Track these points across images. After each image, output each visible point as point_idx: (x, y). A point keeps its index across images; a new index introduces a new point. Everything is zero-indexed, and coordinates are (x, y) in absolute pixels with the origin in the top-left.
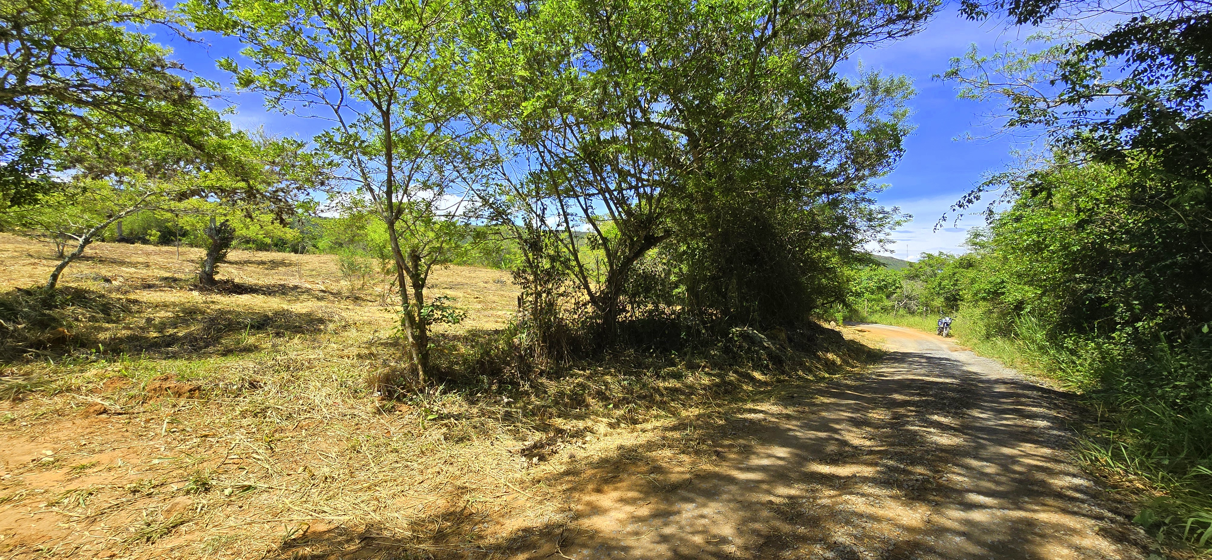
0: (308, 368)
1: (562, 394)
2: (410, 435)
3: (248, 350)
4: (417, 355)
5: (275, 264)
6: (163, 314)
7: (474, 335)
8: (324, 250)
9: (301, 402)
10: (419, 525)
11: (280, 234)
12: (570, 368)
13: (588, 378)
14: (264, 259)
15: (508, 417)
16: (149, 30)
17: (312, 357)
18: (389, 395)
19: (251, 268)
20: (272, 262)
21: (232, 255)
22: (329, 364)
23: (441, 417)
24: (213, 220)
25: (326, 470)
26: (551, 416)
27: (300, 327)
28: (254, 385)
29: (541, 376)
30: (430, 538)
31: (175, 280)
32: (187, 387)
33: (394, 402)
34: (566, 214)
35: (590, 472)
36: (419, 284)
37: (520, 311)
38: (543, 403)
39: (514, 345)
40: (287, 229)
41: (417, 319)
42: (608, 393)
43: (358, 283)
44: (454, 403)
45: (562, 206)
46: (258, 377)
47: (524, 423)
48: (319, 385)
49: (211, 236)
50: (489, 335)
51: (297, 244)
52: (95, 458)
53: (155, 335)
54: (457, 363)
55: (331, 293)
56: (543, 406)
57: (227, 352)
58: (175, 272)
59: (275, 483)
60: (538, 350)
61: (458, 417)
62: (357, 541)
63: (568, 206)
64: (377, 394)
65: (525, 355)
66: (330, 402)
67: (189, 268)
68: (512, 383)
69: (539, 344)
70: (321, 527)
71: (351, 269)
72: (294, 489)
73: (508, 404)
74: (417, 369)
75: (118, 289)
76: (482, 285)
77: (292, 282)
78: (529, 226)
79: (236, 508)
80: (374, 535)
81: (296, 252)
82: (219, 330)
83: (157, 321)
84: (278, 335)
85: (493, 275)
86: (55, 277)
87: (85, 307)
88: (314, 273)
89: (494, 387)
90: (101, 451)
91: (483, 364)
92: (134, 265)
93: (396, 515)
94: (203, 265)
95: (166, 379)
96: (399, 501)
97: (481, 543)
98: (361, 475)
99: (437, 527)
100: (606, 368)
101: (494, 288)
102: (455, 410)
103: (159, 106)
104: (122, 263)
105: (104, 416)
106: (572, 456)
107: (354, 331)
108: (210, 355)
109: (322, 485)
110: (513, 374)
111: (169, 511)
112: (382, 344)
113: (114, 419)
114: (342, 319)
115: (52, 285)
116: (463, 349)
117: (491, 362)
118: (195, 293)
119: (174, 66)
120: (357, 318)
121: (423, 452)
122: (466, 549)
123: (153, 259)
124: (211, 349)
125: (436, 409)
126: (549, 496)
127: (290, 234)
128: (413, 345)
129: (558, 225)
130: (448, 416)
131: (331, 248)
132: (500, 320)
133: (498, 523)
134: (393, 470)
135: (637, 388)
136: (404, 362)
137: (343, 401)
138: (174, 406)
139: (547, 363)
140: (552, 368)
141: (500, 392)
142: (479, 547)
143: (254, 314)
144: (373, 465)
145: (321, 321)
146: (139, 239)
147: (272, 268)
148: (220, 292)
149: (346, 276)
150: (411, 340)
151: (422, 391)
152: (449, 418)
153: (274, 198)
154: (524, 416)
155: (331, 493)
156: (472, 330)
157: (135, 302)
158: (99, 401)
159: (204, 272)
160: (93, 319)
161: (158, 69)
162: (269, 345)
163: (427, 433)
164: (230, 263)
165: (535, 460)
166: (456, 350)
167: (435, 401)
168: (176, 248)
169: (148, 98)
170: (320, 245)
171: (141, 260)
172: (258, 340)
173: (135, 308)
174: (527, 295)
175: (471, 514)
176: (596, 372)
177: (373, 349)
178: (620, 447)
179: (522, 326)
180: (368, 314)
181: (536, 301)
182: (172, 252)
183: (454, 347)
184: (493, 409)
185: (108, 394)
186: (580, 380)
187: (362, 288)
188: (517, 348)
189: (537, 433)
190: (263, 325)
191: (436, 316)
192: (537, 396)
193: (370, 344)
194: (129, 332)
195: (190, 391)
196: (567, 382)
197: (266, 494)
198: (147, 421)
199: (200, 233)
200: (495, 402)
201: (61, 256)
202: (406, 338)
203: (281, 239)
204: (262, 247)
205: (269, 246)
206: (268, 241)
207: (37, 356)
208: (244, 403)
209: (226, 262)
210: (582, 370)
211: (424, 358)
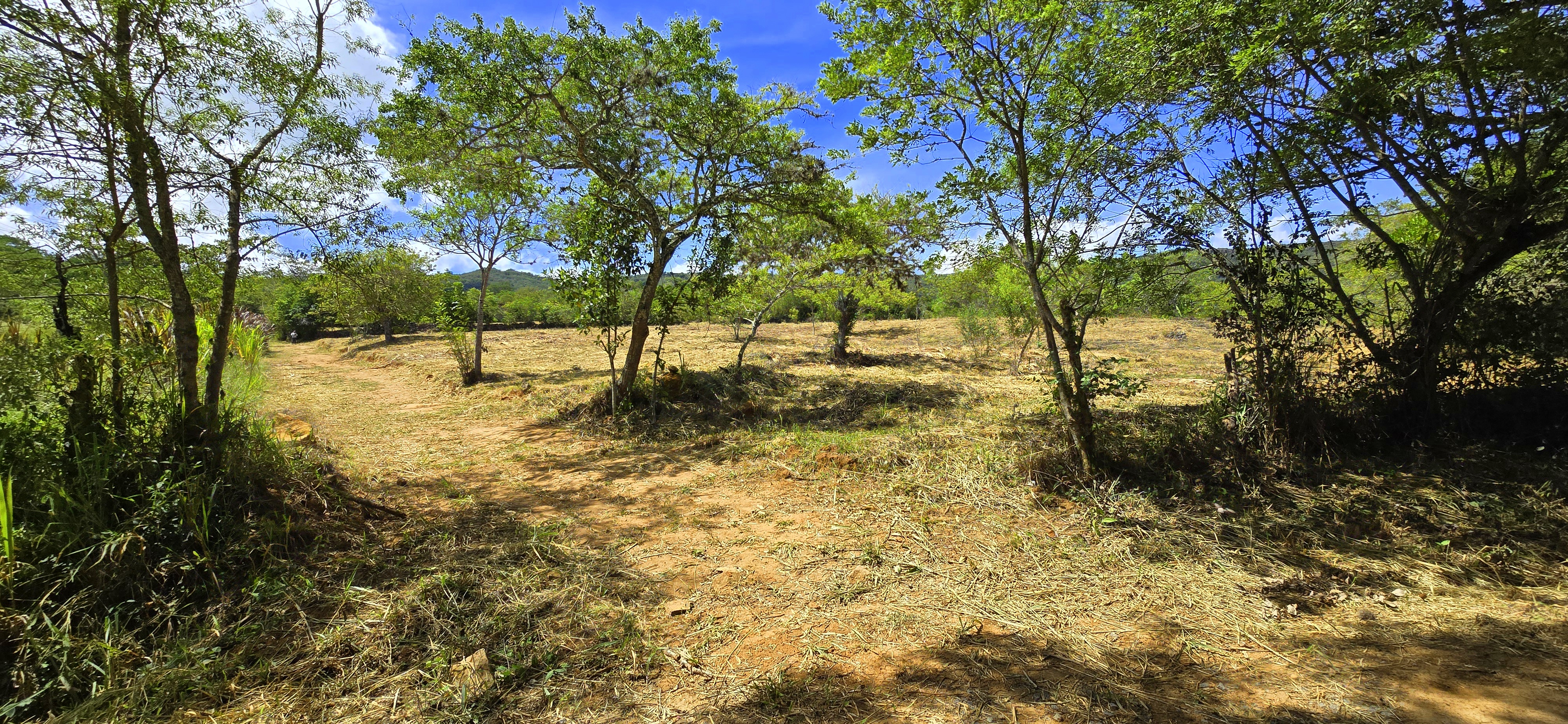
0: (950, 446)
1: (1327, 511)
2: (1081, 540)
3: (889, 424)
4: (1079, 437)
5: (894, 333)
6: (813, 388)
7: (1150, 413)
8: (939, 312)
9: (949, 484)
10: (1116, 658)
11: (896, 299)
12: (1338, 470)
13: (1381, 489)
14: (883, 328)
15: (1228, 535)
16: (788, 118)
17: (953, 434)
18: (1046, 485)
19: (874, 338)
20: (892, 330)
21: (859, 326)
22: (971, 443)
23: (1122, 523)
24: (841, 293)
25: (988, 565)
26: (1309, 544)
27: (931, 400)
28: (902, 462)
29: (1280, 478)
30: (1137, 681)
31: (816, 355)
32: (847, 460)
33: (1053, 496)
34: (1307, 217)
35: (1416, 652)
36: (1075, 344)
37: (1230, 378)
38: (1291, 522)
39: (1225, 429)
40: (905, 294)
41: (1075, 390)
42: (1432, 519)
43: (982, 348)
44: (1136, 505)
45: (1300, 202)
46: (905, 454)
47: (1260, 548)
48: (964, 466)
49: (840, 309)
50: (1175, 413)
51: (913, 308)
52: (791, 517)
53: (811, 407)
54: (1133, 451)
55: (954, 362)
56: (1291, 527)
57: (871, 426)
58: (814, 347)
59: (938, 568)
60: (1268, 438)
61: (1147, 525)
62: (1041, 658)
63: (1309, 202)
64: (1031, 483)
65: (1246, 444)
66: (980, 488)
67: (823, 341)
68: (1227, 484)
69: (1270, 429)
70: (996, 630)
71: (973, 333)
72: (959, 579)
73: (1225, 516)
74: (1079, 455)
75: (778, 365)
76: (1146, 341)
77: (914, 350)
78: (1238, 245)
79: (906, 588)
80: (1059, 656)
81: (912, 317)
82: (859, 404)
83: (810, 395)
84: (911, 409)
85: (1163, 325)
86: (740, 356)
87: (760, 382)
88: (932, 339)
89: (1198, 489)
90: (794, 512)
91: (1174, 454)
92: (783, 342)
93: (1083, 638)
94: (836, 339)
95: (830, 450)
96: (1083, 622)
97: (1218, 709)
98: (1030, 579)
99: (1144, 668)
100: (1420, 475)
101: (1166, 345)
102: (1139, 514)
103: (798, 189)
104: (775, 341)
105: (790, 480)
106: (1366, 616)
107: (988, 405)
108: (857, 428)
109: (987, 581)
110: (1228, 473)
111: (852, 577)
112: (1028, 422)
113: (797, 483)
114: (974, 391)
115: (739, 363)
116: (1138, 432)
117: (1189, 452)
118: (833, 367)
119: (807, 145)
120: (988, 390)
121: (1103, 564)
122: (1194, 711)
123: (798, 335)
124: (856, 422)
125: (1112, 510)
126: (1331, 671)
127: (906, 298)
128: (1072, 424)
129: (1295, 236)
130: (1132, 522)
131: (946, 309)
132: (1186, 391)
133: (1242, 689)
134: (1068, 580)
135: (1508, 516)
136: (1062, 445)
137: (993, 487)
138: (838, 476)
139: (1289, 458)
140: (1300, 468)
141: (1208, 497)
142: (1216, 714)
143: (886, 386)
144: (1041, 569)
145: (951, 394)
146: (784, 318)
147: (892, 337)
148: (852, 365)
149: (968, 341)
150: (1069, 417)
151: (1089, 484)
152: (1134, 525)
153: (892, 262)
154: (1257, 537)
155: (999, 593)
156: (1146, 406)
157: (792, 376)
158: (784, 465)
159: (837, 345)
160: (767, 393)
161: (795, 153)
162: (905, 419)
163: (1104, 540)
164: (856, 334)
165: (1291, 608)
166: (1127, 433)
167: (1108, 500)
168: (811, 324)
169: (789, 183)
170: (934, 307)
171: (788, 337)
172: (895, 413)
173: (793, 382)
174: (1243, 351)
175: (1193, 664)
176: (1398, 481)
177: (1020, 429)
178: (1484, 621)
179: (1236, 400)
180: (999, 385)
181: (1260, 362)
182: (809, 328)
183: (1124, 429)
184: (1200, 520)
185: (790, 460)
186: (1365, 491)
187: (987, 353)
188: (1232, 433)
189: (1286, 568)
190: (896, 398)
191: (1101, 386)
192: (1275, 508)
193: (1013, 421)
194: (792, 405)
195: (849, 463)
196: (1335, 491)
197: (932, 580)
198: (821, 489)
199: (830, 306)
200: (1202, 511)
201: (737, 339)
202: (1062, 414)
203: (897, 305)
204: (881, 315)
205: (887, 313)
206: (886, 308)
207: (739, 424)
208: (895, 479)
209: (852, 334)
210: (1363, 474)
211: (1089, 442)
